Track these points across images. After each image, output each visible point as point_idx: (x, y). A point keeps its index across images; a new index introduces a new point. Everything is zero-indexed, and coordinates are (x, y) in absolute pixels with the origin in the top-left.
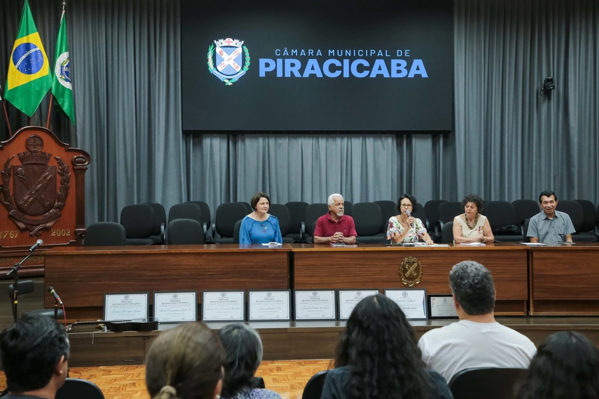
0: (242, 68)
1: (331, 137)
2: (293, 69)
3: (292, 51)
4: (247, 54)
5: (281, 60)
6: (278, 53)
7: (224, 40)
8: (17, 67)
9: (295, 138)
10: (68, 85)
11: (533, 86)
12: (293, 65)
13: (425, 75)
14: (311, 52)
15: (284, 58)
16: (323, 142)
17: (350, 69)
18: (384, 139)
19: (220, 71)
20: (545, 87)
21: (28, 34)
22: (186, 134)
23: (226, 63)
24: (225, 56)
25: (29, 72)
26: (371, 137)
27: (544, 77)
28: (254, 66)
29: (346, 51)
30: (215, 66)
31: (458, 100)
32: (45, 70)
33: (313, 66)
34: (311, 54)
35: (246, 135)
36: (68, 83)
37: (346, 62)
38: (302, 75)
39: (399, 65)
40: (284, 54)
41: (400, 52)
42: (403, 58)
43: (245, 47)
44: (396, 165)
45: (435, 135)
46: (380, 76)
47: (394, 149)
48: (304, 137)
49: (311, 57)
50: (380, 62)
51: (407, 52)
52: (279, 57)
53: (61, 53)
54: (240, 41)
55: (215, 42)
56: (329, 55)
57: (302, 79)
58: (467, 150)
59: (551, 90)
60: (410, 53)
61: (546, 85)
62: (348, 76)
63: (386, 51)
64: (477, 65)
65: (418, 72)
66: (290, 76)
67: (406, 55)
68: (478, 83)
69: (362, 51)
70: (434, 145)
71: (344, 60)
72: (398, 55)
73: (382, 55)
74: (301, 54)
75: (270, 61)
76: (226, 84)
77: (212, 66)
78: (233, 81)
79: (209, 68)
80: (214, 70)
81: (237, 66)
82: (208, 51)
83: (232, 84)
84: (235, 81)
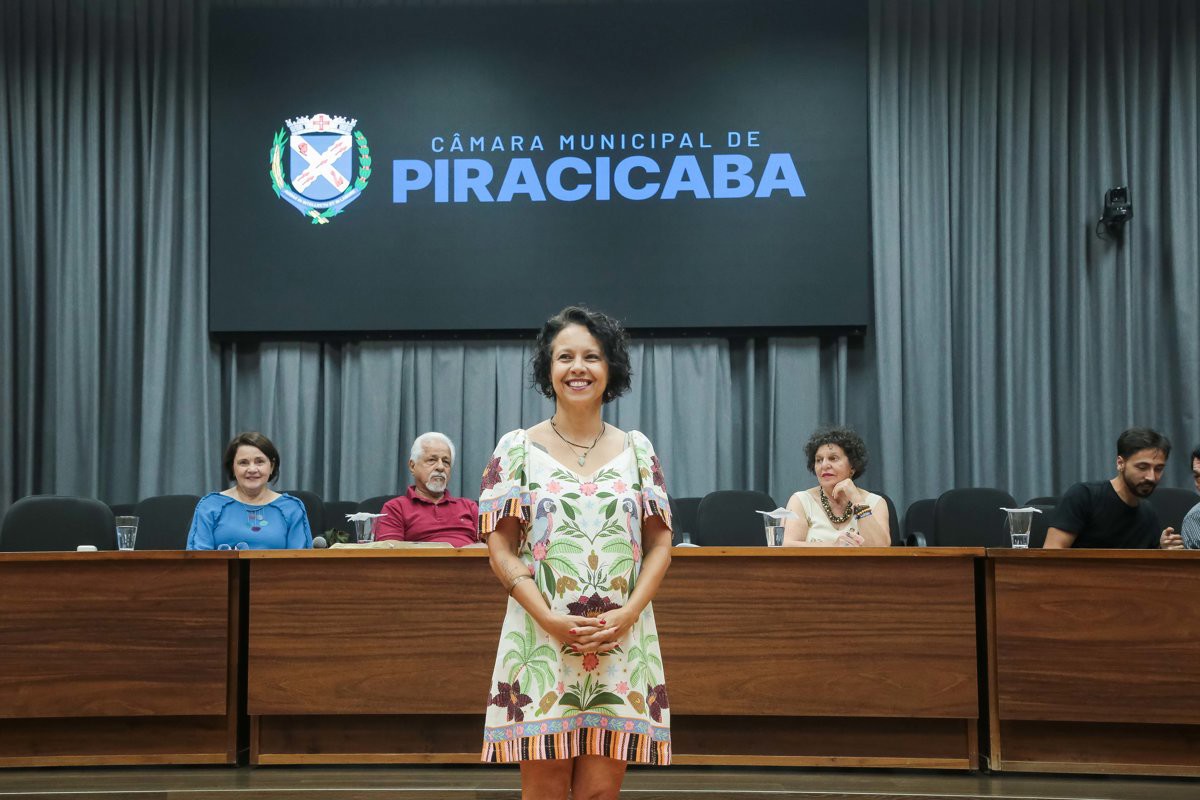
0: (352, 184)
2: (474, 183)
3: (473, 139)
4: (364, 149)
5: (446, 162)
6: (437, 147)
7: (309, 118)
9: (482, 348)
11: (1077, 212)
12: (473, 173)
13: (797, 190)
14: (517, 142)
15: (452, 157)
17: (612, 180)
18: (698, 349)
19: (300, 191)
20: (1107, 210)
22: (222, 341)
23: (313, 172)
24: (311, 155)
26: (666, 344)
27: (1106, 186)
28: (381, 178)
29: (603, 138)
30: (288, 180)
31: (883, 250)
33: (521, 176)
34: (516, 146)
35: (364, 343)
37: (603, 163)
38: (495, 197)
39: (732, 168)
40: (453, 148)
41: (734, 139)
42: (743, 150)
43: (359, 134)
44: (730, 413)
45: (826, 338)
46: (685, 196)
47: (723, 373)
48: (503, 347)
49: (518, 154)
50: (685, 163)
51: (752, 136)
52: (441, 156)
54: (349, 120)
55: (289, 122)
56: (562, 148)
57: (496, 206)
58: (910, 375)
59: (1124, 218)
60: (759, 139)
61: (1109, 205)
62: (608, 198)
63: (702, 135)
64: (931, 166)
65: (780, 185)
66: (465, 200)
67: (750, 145)
68: (936, 209)
69: (642, 137)
70: (827, 365)
71: (598, 159)
72: (730, 145)
73: (690, 144)
74: (494, 147)
75: (420, 166)
76: (314, 222)
77: (282, 179)
78: (331, 214)
79: (274, 186)
80: (285, 188)
81: (340, 179)
82: (271, 146)
83: (327, 221)
84: (335, 214)
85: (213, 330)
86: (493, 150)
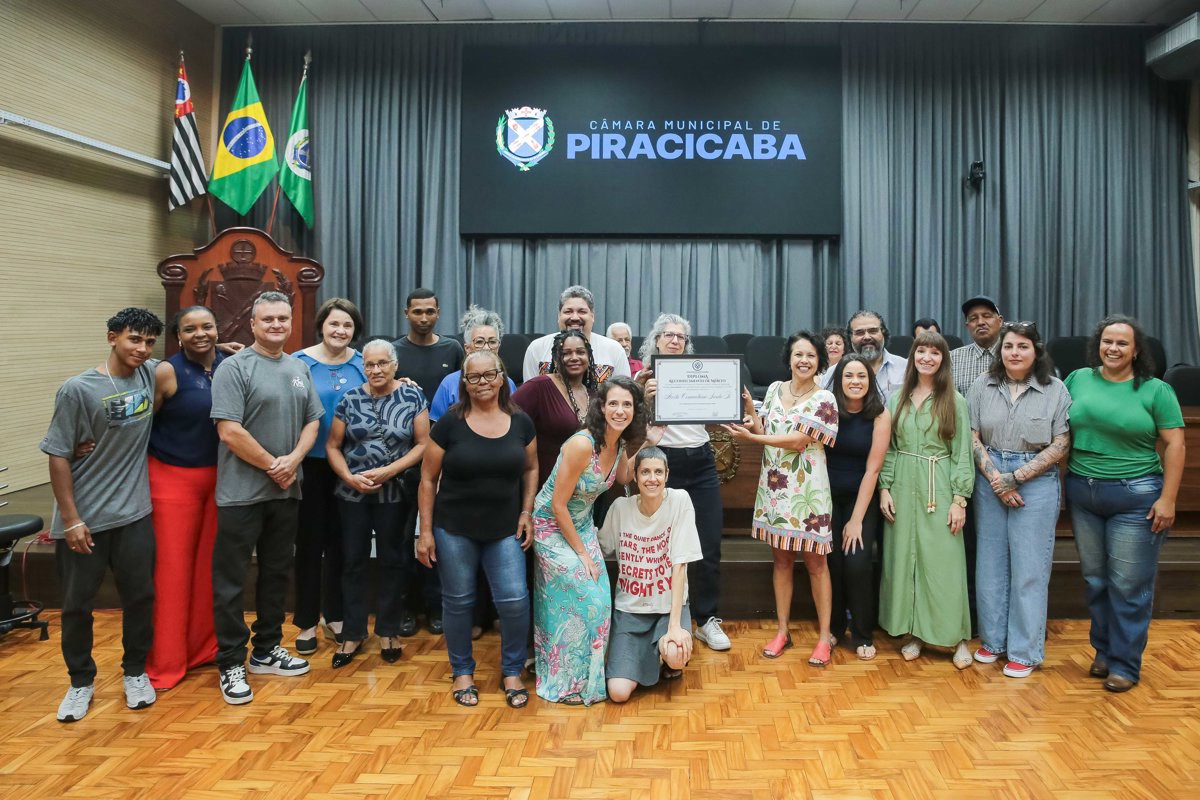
0: (544, 147)
1: (668, 243)
2: (614, 148)
3: (614, 122)
4: (551, 128)
5: (598, 135)
6: (593, 127)
7: (519, 109)
8: (228, 149)
9: (618, 244)
10: (304, 174)
11: (957, 173)
12: (614, 142)
13: (801, 156)
14: (640, 124)
15: (601, 132)
16: (656, 250)
17: (695, 147)
18: (743, 246)
19: (513, 152)
20: (972, 175)
21: (246, 104)
22: (467, 238)
23: (521, 140)
24: (520, 131)
25: (245, 156)
26: (725, 243)
27: (971, 161)
28: (561, 145)
29: (690, 122)
30: (506, 145)
32: (268, 152)
33: (642, 144)
34: (639, 127)
35: (548, 240)
36: (304, 171)
37: (690, 137)
38: (627, 156)
39: (764, 142)
40: (602, 127)
41: (766, 127)
42: (770, 132)
43: (548, 119)
45: (816, 241)
46: (737, 158)
47: (758, 260)
48: (630, 243)
49: (640, 131)
50: (737, 138)
51: (776, 124)
52: (595, 132)
53: (295, 131)
54: (542, 110)
55: (507, 112)
56: (666, 128)
57: (627, 161)
58: (864, 263)
59: (981, 179)
60: (780, 126)
61: (974, 171)
62: (692, 157)
63: (747, 122)
64: (877, 143)
65: (792, 152)
66: (609, 157)
67: (775, 129)
69: (713, 123)
70: (816, 255)
71: (687, 135)
72: (763, 129)
73: (740, 127)
74: (626, 127)
75: (583, 137)
76: (521, 170)
77: (503, 145)
78: (530, 165)
79: (498, 150)
80: (504, 150)
81: (537, 145)
82: (497, 125)
83: (529, 169)
84: (533, 165)
85: (463, 232)
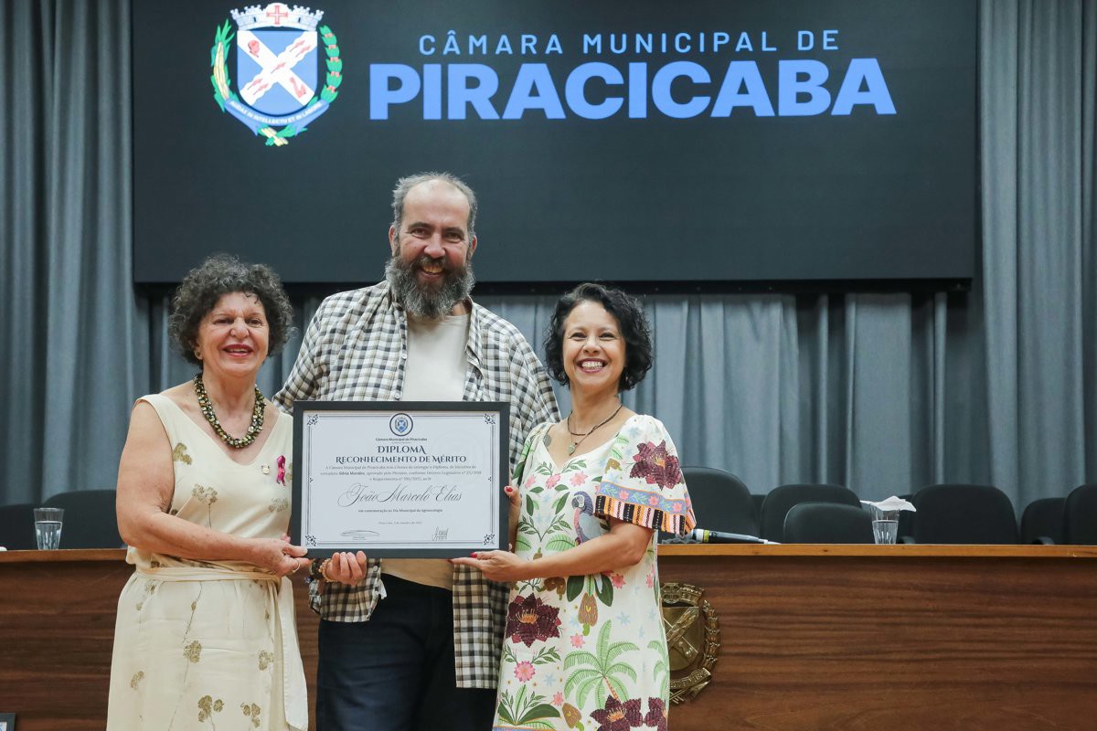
0: (318, 94)
2: (473, 95)
3: (472, 39)
4: (333, 50)
5: (438, 67)
6: (427, 49)
7: (262, 8)
12: (472, 83)
13: (885, 106)
14: (528, 42)
15: (445, 61)
17: (650, 92)
18: (756, 308)
19: (251, 103)
23: (267, 78)
24: (264, 56)
26: (716, 301)
28: (355, 87)
29: (639, 38)
30: (234, 88)
31: (994, 182)
33: (534, 86)
34: (528, 48)
37: (638, 70)
38: (500, 112)
39: (803, 77)
40: (447, 50)
41: (806, 38)
42: (816, 54)
43: (326, 30)
44: (797, 389)
45: (919, 294)
46: (743, 113)
47: (789, 339)
49: (530, 58)
50: (742, 71)
51: (829, 36)
52: (431, 60)
54: (313, 11)
55: (235, 13)
56: (586, 51)
57: (502, 125)
58: (1028, 342)
60: (838, 40)
62: (644, 115)
63: (764, 34)
64: (1059, 74)
65: (864, 99)
66: (463, 116)
67: (825, 47)
68: (1064, 128)
69: (688, 37)
70: (920, 328)
71: (632, 66)
72: (800, 48)
73: (749, 46)
74: (499, 50)
75: (404, 72)
76: (268, 143)
77: (226, 87)
78: (290, 132)
79: (216, 96)
80: (230, 99)
81: (302, 87)
82: (212, 43)
83: (286, 142)
84: (296, 134)
85: (140, 279)
86: (497, 52)
